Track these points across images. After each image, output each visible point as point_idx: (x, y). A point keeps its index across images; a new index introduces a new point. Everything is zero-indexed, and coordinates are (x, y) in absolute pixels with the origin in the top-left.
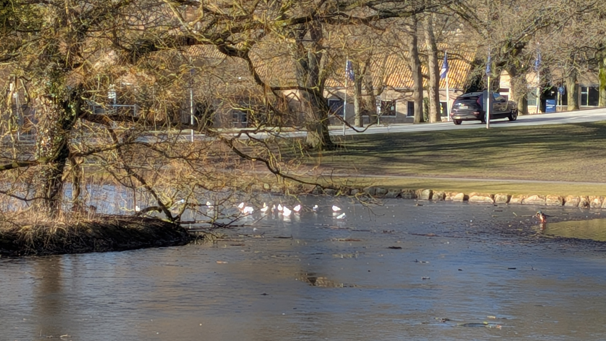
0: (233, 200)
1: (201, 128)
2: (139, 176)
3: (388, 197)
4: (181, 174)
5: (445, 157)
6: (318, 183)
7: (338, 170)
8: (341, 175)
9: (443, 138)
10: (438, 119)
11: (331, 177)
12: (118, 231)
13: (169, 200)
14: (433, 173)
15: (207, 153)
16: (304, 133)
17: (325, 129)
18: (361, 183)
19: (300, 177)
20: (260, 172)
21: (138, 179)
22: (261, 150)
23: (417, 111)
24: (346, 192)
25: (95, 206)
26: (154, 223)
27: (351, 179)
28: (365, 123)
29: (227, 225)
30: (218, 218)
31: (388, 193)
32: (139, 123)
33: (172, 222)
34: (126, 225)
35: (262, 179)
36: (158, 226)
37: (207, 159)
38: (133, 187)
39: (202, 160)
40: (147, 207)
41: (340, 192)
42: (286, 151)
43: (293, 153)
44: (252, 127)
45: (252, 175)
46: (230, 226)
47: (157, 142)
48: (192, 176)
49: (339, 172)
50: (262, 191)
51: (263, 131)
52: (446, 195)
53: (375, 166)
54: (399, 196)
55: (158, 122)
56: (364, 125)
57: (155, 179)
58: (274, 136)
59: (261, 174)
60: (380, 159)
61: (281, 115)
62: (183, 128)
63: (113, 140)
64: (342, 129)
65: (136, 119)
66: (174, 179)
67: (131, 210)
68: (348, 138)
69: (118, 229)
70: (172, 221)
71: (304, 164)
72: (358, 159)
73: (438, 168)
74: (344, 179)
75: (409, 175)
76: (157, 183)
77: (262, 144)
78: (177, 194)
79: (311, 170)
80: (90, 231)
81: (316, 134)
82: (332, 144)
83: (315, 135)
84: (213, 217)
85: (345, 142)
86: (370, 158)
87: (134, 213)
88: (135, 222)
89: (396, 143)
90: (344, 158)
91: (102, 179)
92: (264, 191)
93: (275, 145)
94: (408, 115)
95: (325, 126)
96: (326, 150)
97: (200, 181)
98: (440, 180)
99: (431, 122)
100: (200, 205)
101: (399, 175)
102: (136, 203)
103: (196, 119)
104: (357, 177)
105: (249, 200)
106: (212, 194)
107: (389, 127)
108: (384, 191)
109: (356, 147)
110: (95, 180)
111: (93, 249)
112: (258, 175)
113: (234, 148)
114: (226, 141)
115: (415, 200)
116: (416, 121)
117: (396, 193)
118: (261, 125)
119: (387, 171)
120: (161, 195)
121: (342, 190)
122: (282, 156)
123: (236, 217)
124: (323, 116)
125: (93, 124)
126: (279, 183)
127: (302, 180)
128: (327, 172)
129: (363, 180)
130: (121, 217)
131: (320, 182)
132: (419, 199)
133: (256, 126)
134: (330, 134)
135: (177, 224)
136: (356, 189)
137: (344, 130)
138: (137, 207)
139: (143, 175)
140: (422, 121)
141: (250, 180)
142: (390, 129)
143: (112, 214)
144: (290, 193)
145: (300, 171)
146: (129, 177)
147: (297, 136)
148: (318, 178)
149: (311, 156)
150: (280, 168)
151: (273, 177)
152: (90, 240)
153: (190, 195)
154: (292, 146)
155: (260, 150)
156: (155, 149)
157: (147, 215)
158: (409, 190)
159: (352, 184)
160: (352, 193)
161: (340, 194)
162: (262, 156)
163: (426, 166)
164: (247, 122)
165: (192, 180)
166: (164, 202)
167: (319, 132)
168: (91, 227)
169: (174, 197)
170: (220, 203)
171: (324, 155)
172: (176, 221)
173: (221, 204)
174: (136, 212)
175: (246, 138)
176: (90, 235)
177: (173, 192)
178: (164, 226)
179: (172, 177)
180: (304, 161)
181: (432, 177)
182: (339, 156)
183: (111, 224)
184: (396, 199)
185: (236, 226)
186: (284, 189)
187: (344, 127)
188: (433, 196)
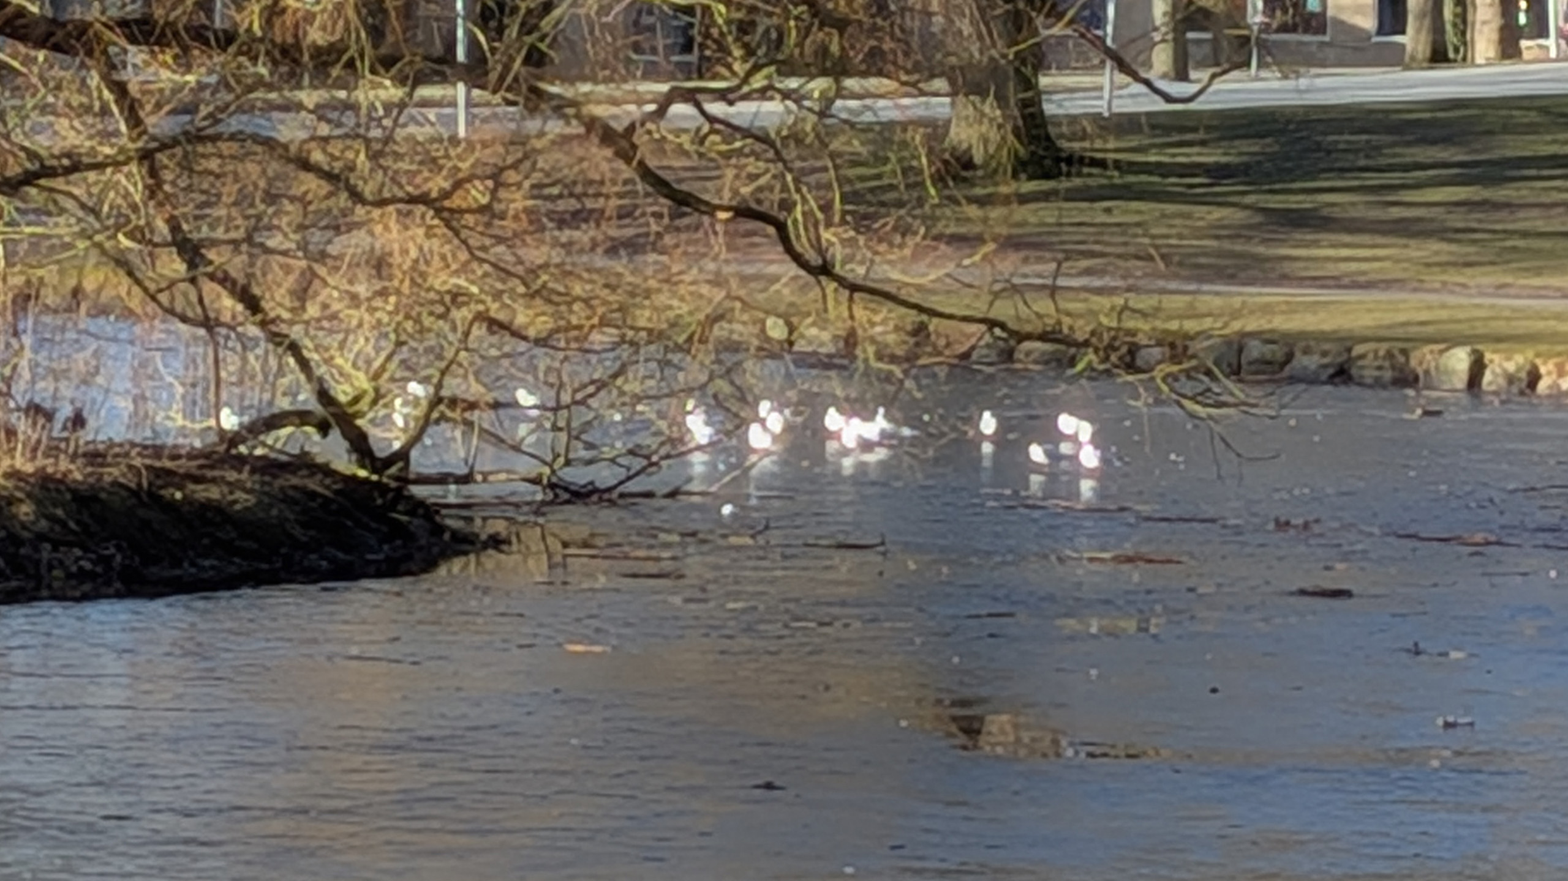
0: (633, 387)
1: (502, 78)
2: (234, 282)
3: (1293, 380)
4: (417, 274)
5: (1535, 212)
6: (992, 315)
7: (1085, 263)
8: (1097, 283)
9: (1531, 129)
10: (1509, 47)
11: (1053, 291)
12: (141, 512)
13: (362, 381)
14: (1487, 278)
15: (527, 184)
16: (940, 106)
17: (1028, 84)
18: (1181, 317)
19: (919, 288)
20: (749, 270)
21: (232, 293)
22: (757, 176)
23: (1422, 16)
24: (1114, 358)
25: (47, 405)
26: (295, 481)
27: (1138, 302)
28: (1201, 65)
29: (609, 490)
30: (568, 463)
31: (1295, 363)
32: (240, 53)
33: (375, 477)
34: (180, 488)
35: (760, 297)
36: (313, 495)
37: (527, 211)
38: (209, 323)
39: (502, 217)
40: (266, 414)
41: (1090, 356)
42: (862, 179)
43: (892, 187)
44: (715, 77)
45: (717, 281)
46: (622, 496)
47: (313, 138)
48: (462, 282)
49: (1088, 272)
50: (760, 349)
51: (763, 93)
52: (1543, 370)
53: (1239, 247)
54: (1342, 374)
55: (318, 52)
56: (1193, 75)
57: (302, 294)
58: (813, 118)
59: (756, 277)
60: (1258, 218)
61: (841, 25)
62: (420, 80)
63: (123, 128)
64: (1100, 88)
65: (227, 39)
66: (383, 293)
67: (198, 426)
68: (1127, 124)
69: (142, 504)
70: (374, 471)
71: (937, 238)
72: (1164, 216)
73: (1503, 258)
74: (1105, 302)
75: (1388, 284)
76: (313, 310)
77: (759, 147)
78: (396, 359)
79: (966, 262)
80: (25, 510)
81: (989, 107)
82: (1060, 150)
83: (987, 109)
84: (549, 458)
85: (1111, 145)
86: (1217, 214)
87: (213, 438)
88: (216, 473)
89: (1329, 152)
90: (1108, 211)
91: (76, 292)
92: (768, 351)
93: (817, 158)
94: (1380, 31)
95: (1028, 71)
96: (1031, 178)
97: (494, 306)
98: (1514, 310)
99: (1479, 60)
100: (496, 405)
101: (1345, 287)
102: (224, 396)
103: (482, 38)
104: (1163, 291)
105: (703, 387)
106: (543, 360)
107: (1303, 82)
108: (1277, 352)
109: (1159, 164)
110: (50, 298)
111: (38, 588)
112: (744, 279)
113: (641, 163)
114: (608, 136)
115: (1411, 392)
116: (1413, 58)
117: (1326, 361)
118: (757, 68)
119: (1287, 267)
120: (329, 361)
121: (1096, 351)
122: (844, 199)
123: (647, 457)
124: (1019, 30)
125: (41, 55)
126: (832, 314)
127: (926, 305)
128: (1039, 271)
129: (1191, 306)
130: (157, 451)
131: (1004, 310)
132: (1429, 387)
133: (734, 74)
134: (1049, 108)
135: (393, 484)
136: (1159, 344)
137: (1106, 95)
138: (225, 412)
139: (250, 276)
140: (1439, 56)
141: (710, 301)
142: (1307, 91)
143: (117, 440)
144: (880, 357)
145: (921, 266)
146: (193, 281)
147: (911, 114)
148: (996, 295)
149: (971, 200)
150: (838, 253)
151: (804, 288)
152: (23, 551)
153: (451, 362)
154: (886, 160)
155: (753, 177)
156: (305, 165)
157: (271, 448)
158: (1383, 348)
159: (1143, 325)
160: (1139, 362)
161: (1090, 367)
162: (759, 202)
163: (1454, 247)
164: (693, 58)
165: (460, 299)
166: (342, 393)
167: (1001, 100)
168: (29, 495)
169: (383, 368)
170: (579, 396)
171: (1023, 199)
172: (393, 470)
173: (583, 402)
174: (221, 432)
175: (692, 125)
176: (24, 526)
177: (378, 350)
178: (337, 492)
179: (378, 285)
180: (939, 227)
181: (1482, 294)
182: (1084, 205)
183: (115, 483)
184: (1328, 388)
185: (649, 495)
186: (850, 340)
187: (1107, 77)
188: (1488, 377)
